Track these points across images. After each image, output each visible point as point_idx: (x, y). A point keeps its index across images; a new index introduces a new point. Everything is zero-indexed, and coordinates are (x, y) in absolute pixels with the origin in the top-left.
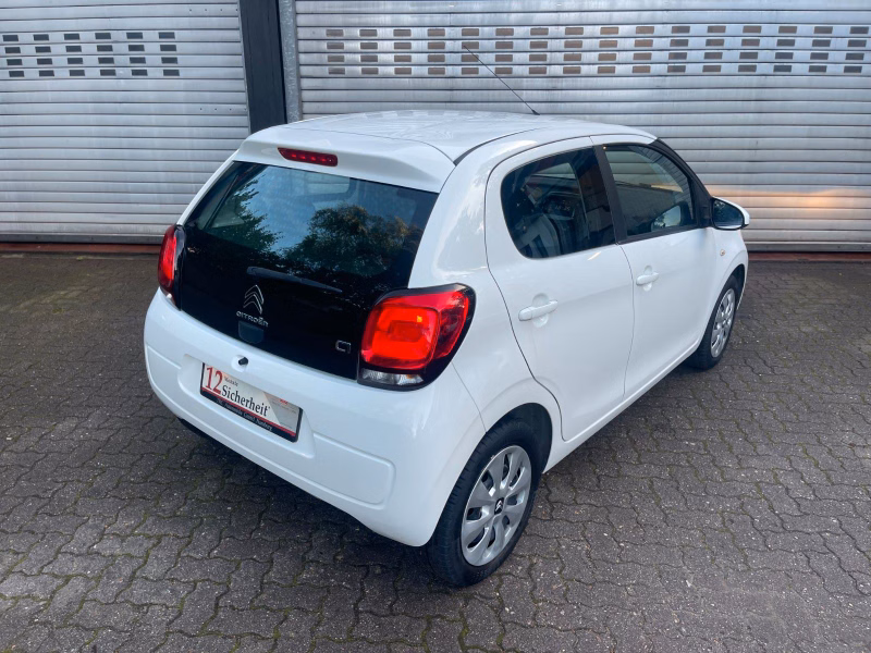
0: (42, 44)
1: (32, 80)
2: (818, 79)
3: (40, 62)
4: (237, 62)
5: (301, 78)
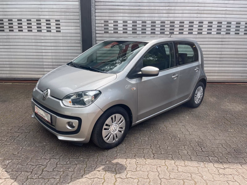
1: (16, 32)
2: (237, 36)
3: (19, 27)
4: (78, 29)
5: (96, 34)
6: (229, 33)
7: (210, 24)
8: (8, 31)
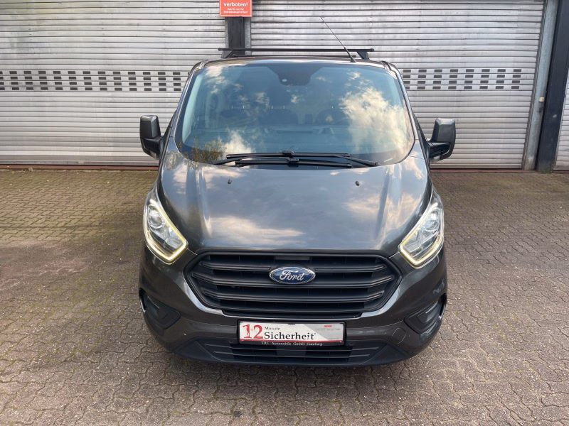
0: (132, 76)
1: (126, 93)
2: (484, 92)
6: (471, 88)
7: (438, 74)
8: (114, 90)
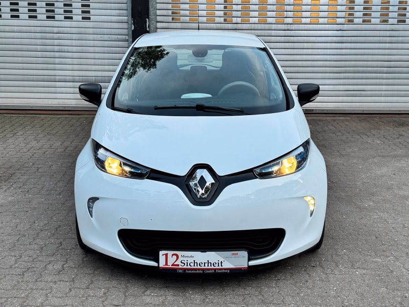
1: (6, 20)
3: (12, 10)
4: (122, 14)
5: (157, 22)
7: (367, 5)
